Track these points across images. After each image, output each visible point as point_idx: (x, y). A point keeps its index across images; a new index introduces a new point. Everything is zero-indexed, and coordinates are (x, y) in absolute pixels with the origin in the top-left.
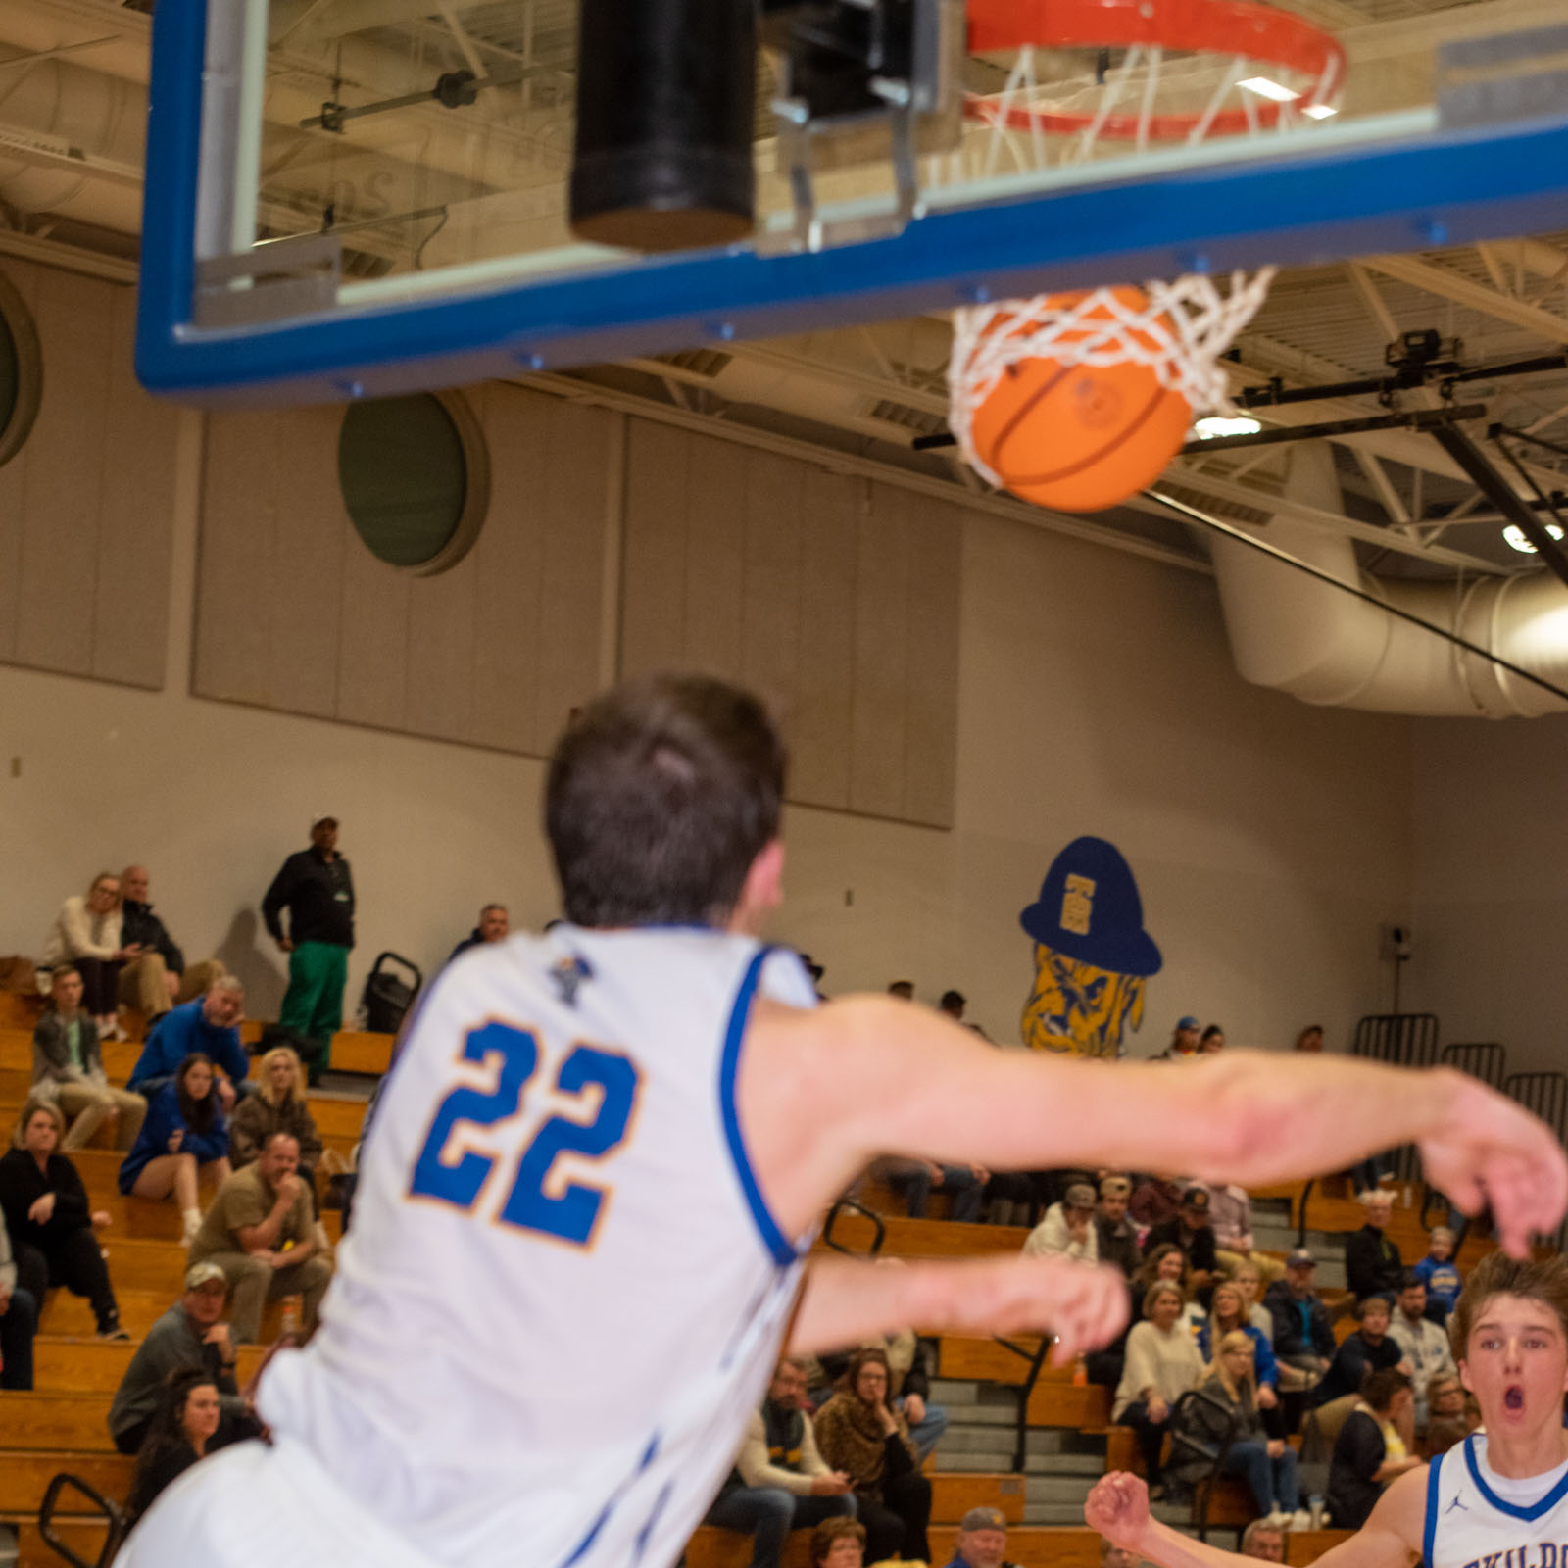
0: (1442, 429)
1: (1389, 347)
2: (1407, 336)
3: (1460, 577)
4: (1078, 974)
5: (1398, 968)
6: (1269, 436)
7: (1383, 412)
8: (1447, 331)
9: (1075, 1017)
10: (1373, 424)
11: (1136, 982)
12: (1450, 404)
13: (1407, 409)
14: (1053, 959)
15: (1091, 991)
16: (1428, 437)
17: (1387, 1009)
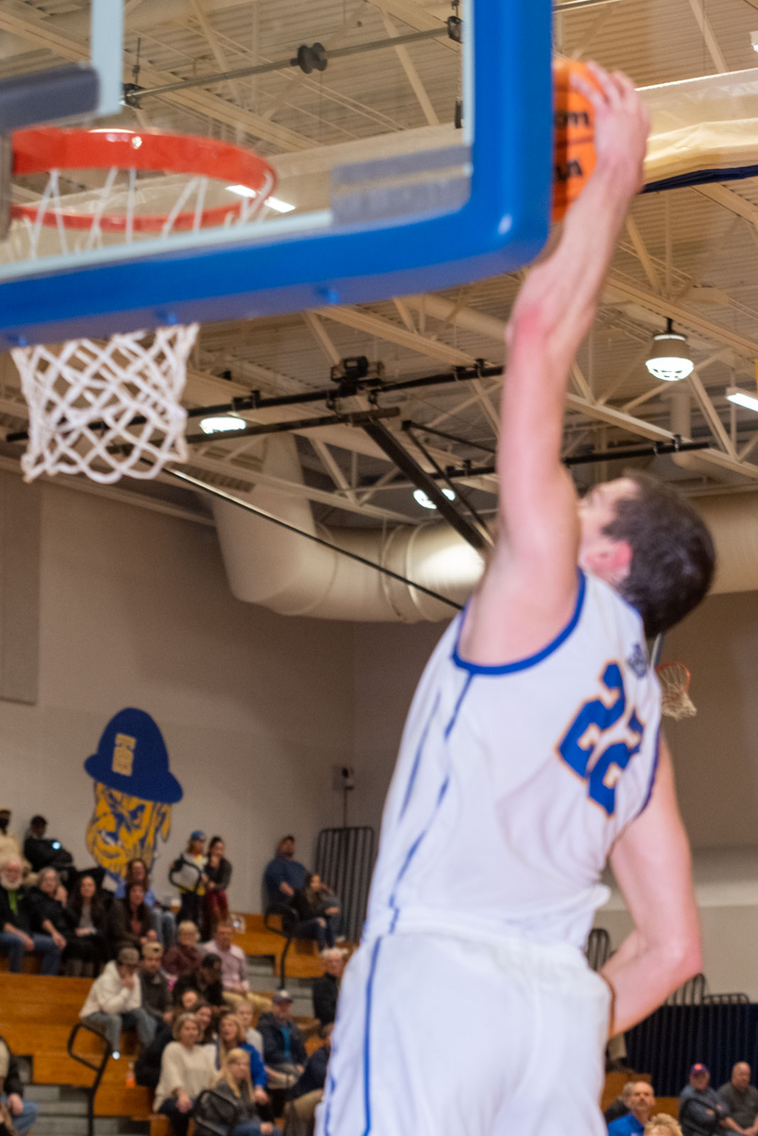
0: (370, 424)
1: (333, 369)
2: (345, 361)
3: (384, 526)
4: (125, 803)
5: (345, 797)
6: (252, 430)
7: (330, 413)
8: (373, 358)
9: (123, 832)
10: (323, 421)
11: (165, 808)
12: (375, 408)
13: (346, 411)
14: (107, 793)
15: (134, 814)
16: (360, 430)
17: (338, 824)
